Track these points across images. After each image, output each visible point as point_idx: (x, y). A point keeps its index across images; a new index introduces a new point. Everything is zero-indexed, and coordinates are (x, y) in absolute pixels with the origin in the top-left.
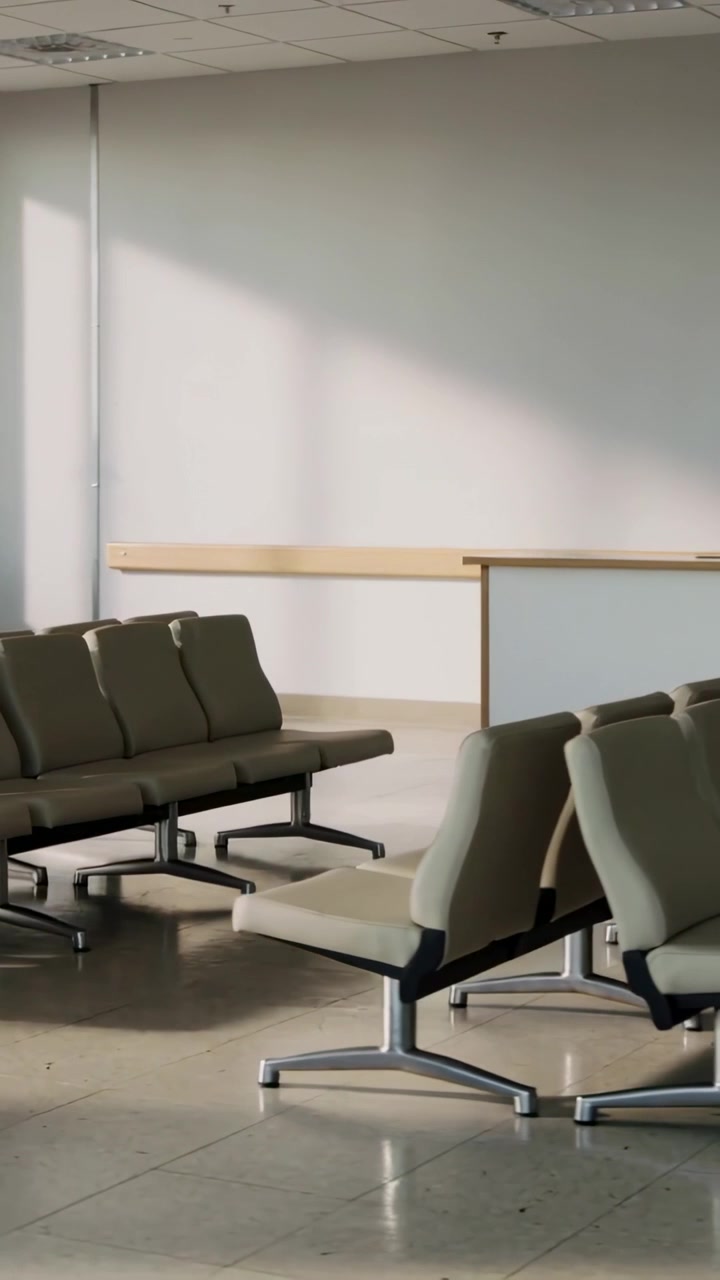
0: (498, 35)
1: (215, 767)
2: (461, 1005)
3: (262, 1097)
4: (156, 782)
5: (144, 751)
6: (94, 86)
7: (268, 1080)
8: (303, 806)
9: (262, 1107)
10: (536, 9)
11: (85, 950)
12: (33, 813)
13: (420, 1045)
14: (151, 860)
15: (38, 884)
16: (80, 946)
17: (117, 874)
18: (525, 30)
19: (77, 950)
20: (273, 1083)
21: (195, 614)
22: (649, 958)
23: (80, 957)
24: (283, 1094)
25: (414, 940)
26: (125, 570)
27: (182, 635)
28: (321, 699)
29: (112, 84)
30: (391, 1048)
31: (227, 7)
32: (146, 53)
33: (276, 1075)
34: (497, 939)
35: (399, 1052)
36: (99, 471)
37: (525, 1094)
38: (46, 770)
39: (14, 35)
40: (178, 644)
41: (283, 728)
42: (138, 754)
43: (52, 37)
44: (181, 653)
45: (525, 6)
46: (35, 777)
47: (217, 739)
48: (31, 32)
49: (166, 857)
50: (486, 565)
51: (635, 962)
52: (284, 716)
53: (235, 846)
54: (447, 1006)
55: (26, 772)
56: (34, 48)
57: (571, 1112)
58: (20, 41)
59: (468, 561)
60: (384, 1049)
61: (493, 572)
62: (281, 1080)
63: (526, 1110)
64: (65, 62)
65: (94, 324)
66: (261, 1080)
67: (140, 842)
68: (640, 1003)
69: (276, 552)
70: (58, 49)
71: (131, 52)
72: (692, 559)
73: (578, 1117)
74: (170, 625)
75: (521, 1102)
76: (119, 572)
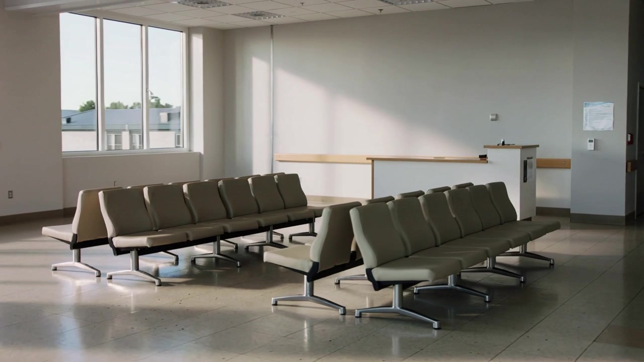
0: (381, 10)
1: (282, 216)
2: (338, 284)
3: (273, 308)
4: (263, 220)
5: (264, 211)
6: (272, 25)
7: (274, 303)
8: (312, 227)
9: (272, 311)
10: (390, 3)
11: (240, 267)
12: (224, 228)
13: (315, 294)
14: (265, 242)
15: (235, 248)
16: (239, 265)
17: (262, 246)
18: (388, 9)
19: (238, 267)
20: (276, 304)
21: (284, 173)
22: (373, 270)
23: (239, 269)
24: (279, 307)
25: (311, 264)
26: (280, 161)
27: (278, 179)
28: (334, 198)
29: (277, 25)
30: (307, 295)
31: (302, 3)
32: (284, 16)
33: (276, 302)
34: (337, 265)
35: (308, 296)
36: (273, 134)
37: (342, 308)
38: (234, 217)
39: (246, 12)
40: (276, 181)
41: (308, 205)
42: (263, 212)
43: (257, 12)
44: (277, 185)
45: (386, 2)
46: (231, 218)
47: (287, 208)
48: (251, 11)
49: (269, 241)
50: (373, 160)
51: (369, 271)
52: (308, 202)
53: (294, 238)
54: (334, 284)
55: (228, 217)
56: (251, 15)
57: (354, 314)
58: (248, 13)
59: (368, 159)
60: (305, 295)
61: (375, 162)
62: (278, 303)
63: (342, 313)
64: (261, 19)
65: (272, 92)
66: (272, 303)
67: (262, 237)
68: (370, 283)
69: (320, 156)
70: (258, 15)
71: (279, 16)
72: (433, 158)
73: (356, 315)
74: (275, 177)
75: (341, 311)
76: (278, 162)
